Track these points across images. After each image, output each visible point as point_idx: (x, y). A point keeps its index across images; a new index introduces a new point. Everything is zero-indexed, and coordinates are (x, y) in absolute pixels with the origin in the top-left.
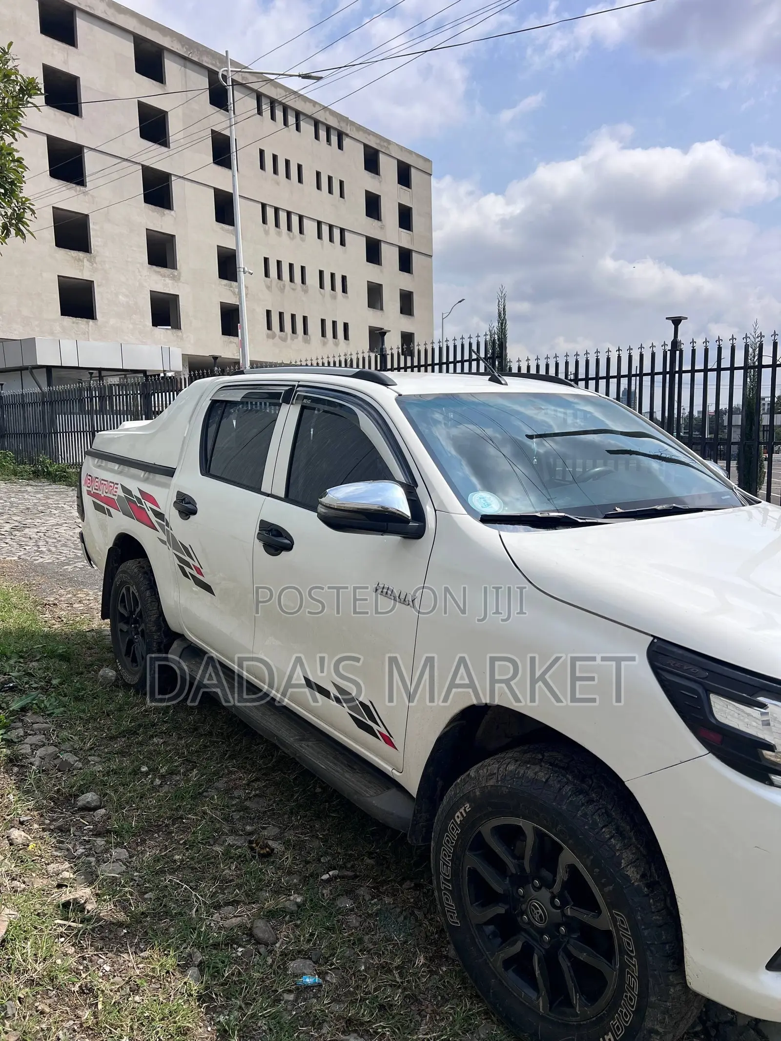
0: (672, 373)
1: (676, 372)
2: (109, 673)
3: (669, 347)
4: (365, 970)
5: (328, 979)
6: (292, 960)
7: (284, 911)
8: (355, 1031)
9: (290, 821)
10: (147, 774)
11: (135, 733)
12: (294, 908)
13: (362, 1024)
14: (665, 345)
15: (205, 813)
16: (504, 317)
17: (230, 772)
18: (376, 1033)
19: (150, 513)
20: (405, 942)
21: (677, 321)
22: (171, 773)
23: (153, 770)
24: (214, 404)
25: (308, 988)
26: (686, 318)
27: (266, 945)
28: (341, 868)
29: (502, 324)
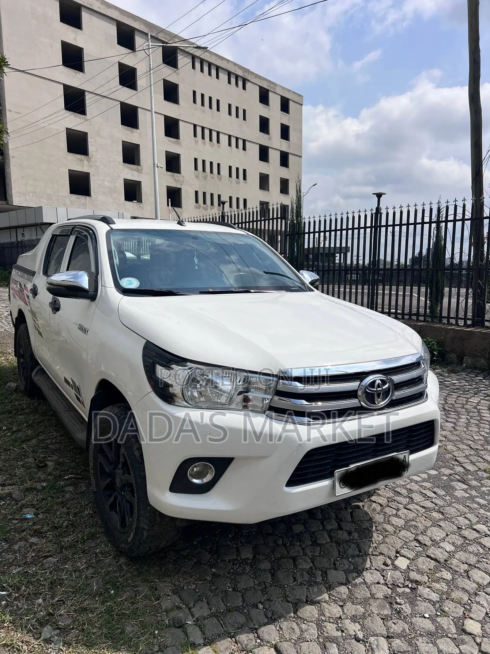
0: (376, 227)
1: (378, 226)
2: (13, 385)
3: (374, 211)
4: (59, 514)
5: (39, 516)
6: (26, 508)
7: (35, 489)
8: (37, 536)
9: (67, 454)
10: (5, 430)
11: (11, 413)
12: (41, 488)
13: (41, 533)
14: (372, 210)
15: (23, 448)
16: (300, 194)
17: (50, 432)
18: (46, 536)
19: (26, 296)
20: (87, 505)
21: (379, 196)
22: (18, 431)
23: (8, 429)
24: (53, 235)
25: (26, 519)
26: (385, 194)
27: (16, 501)
28: (78, 474)
29: (298, 198)
